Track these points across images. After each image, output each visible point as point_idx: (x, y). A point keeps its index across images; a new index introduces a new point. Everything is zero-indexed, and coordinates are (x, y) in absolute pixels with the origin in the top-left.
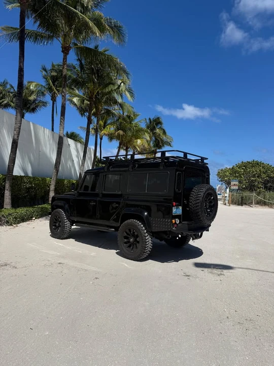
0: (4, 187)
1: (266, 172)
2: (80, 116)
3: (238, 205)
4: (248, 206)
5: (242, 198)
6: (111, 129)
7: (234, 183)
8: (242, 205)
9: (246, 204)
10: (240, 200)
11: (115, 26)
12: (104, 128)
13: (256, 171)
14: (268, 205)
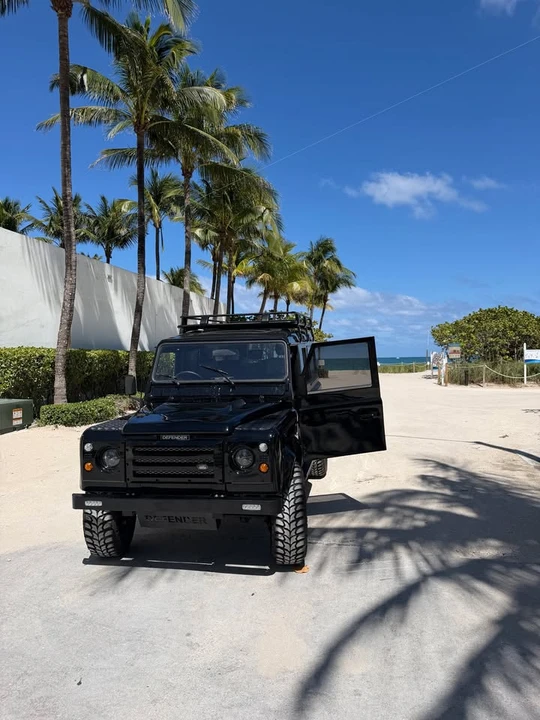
0: (127, 367)
1: (516, 326)
2: (200, 249)
3: (461, 384)
4: (475, 386)
5: (466, 372)
6: (249, 265)
7: (455, 348)
8: (466, 384)
9: (473, 382)
10: (463, 375)
11: (256, 135)
12: (237, 264)
13: (497, 326)
14: (509, 383)
